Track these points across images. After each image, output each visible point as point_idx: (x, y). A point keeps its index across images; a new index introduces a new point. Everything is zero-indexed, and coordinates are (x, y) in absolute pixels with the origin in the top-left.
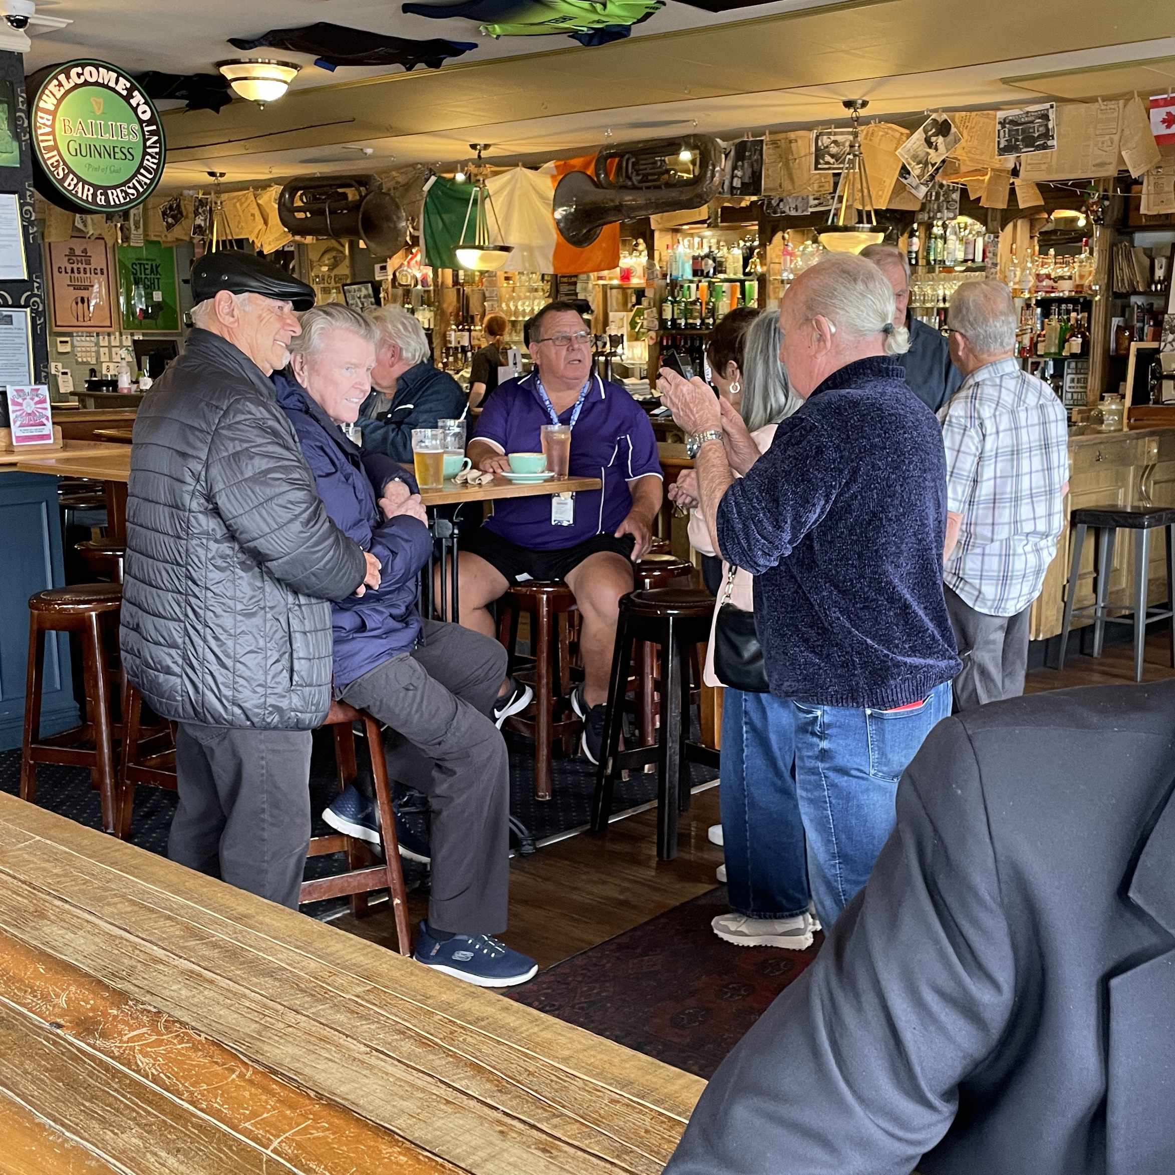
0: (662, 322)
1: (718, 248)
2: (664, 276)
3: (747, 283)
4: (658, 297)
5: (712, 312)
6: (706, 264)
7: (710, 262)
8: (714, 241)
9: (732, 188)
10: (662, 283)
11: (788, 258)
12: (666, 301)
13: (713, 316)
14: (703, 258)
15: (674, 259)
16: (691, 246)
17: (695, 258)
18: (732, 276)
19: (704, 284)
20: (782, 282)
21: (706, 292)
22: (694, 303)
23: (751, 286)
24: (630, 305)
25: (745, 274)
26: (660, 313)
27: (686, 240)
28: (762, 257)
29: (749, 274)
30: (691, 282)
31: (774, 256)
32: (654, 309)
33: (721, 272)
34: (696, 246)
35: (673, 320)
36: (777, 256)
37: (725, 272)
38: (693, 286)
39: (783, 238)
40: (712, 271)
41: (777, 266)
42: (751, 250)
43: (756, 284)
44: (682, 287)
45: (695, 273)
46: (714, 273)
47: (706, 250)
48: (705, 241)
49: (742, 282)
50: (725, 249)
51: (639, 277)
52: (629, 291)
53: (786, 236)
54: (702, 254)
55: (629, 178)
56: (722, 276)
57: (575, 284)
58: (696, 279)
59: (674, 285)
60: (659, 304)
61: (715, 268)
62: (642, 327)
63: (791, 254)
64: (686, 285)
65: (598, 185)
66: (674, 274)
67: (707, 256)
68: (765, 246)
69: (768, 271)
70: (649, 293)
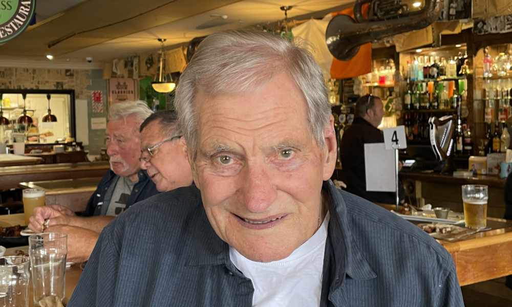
0: (405, 106)
1: (440, 61)
2: (406, 79)
3: (460, 81)
4: (401, 92)
5: (437, 99)
6: (433, 71)
7: (435, 69)
8: (437, 58)
9: (449, 16)
10: (404, 83)
11: (488, 64)
12: (407, 93)
13: (437, 101)
14: (430, 67)
15: (412, 69)
16: (423, 61)
17: (425, 68)
18: (450, 77)
19: (431, 83)
20: (484, 78)
21: (432, 87)
22: (425, 94)
23: (462, 83)
24: (386, 97)
25: (458, 75)
26: (403, 100)
27: (419, 59)
28: (470, 64)
29: (462, 75)
30: (423, 81)
31: (478, 63)
32: (400, 99)
33: (442, 75)
34: (426, 61)
35: (412, 105)
36: (480, 63)
37: (445, 75)
38: (424, 84)
39: (485, 52)
40: (436, 75)
41: (480, 70)
42: (462, 60)
43: (465, 81)
44: (417, 85)
45: (425, 76)
46: (438, 76)
47: (432, 63)
48: (432, 58)
49: (456, 81)
50: (445, 61)
51: (390, 81)
52: (385, 89)
53: (486, 50)
54: (430, 65)
55: (375, 14)
56: (443, 77)
57: (352, 86)
58: (426, 80)
59: (412, 85)
60: (403, 95)
61: (438, 73)
62: (392, 109)
63: (490, 62)
64: (420, 84)
65: (355, 21)
66: (412, 78)
67: (433, 66)
68: (472, 57)
69: (474, 73)
70: (397, 90)
